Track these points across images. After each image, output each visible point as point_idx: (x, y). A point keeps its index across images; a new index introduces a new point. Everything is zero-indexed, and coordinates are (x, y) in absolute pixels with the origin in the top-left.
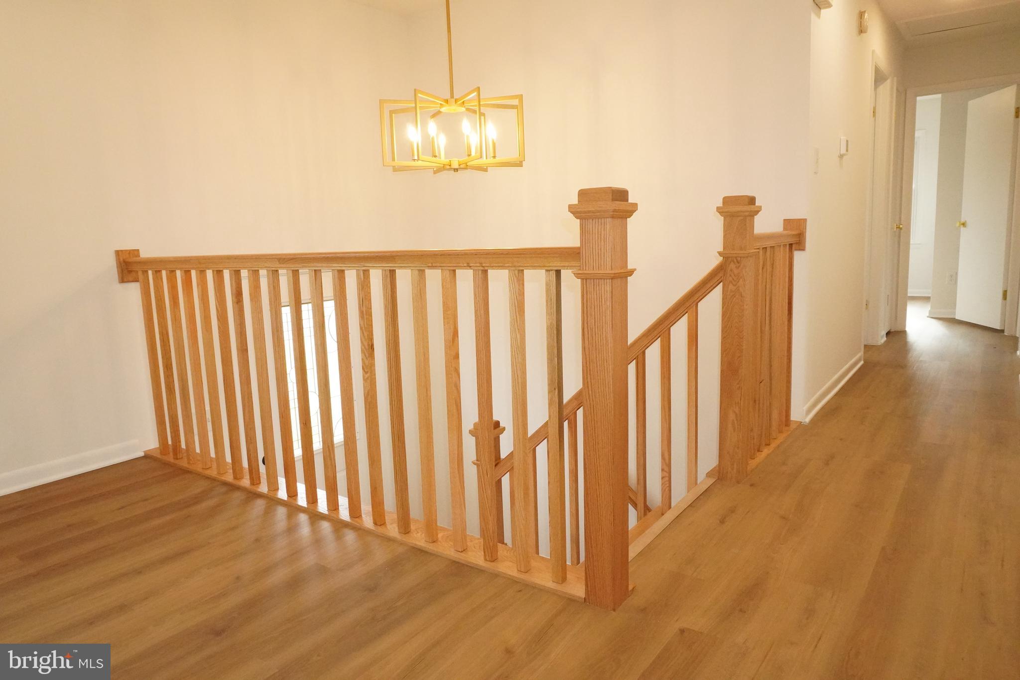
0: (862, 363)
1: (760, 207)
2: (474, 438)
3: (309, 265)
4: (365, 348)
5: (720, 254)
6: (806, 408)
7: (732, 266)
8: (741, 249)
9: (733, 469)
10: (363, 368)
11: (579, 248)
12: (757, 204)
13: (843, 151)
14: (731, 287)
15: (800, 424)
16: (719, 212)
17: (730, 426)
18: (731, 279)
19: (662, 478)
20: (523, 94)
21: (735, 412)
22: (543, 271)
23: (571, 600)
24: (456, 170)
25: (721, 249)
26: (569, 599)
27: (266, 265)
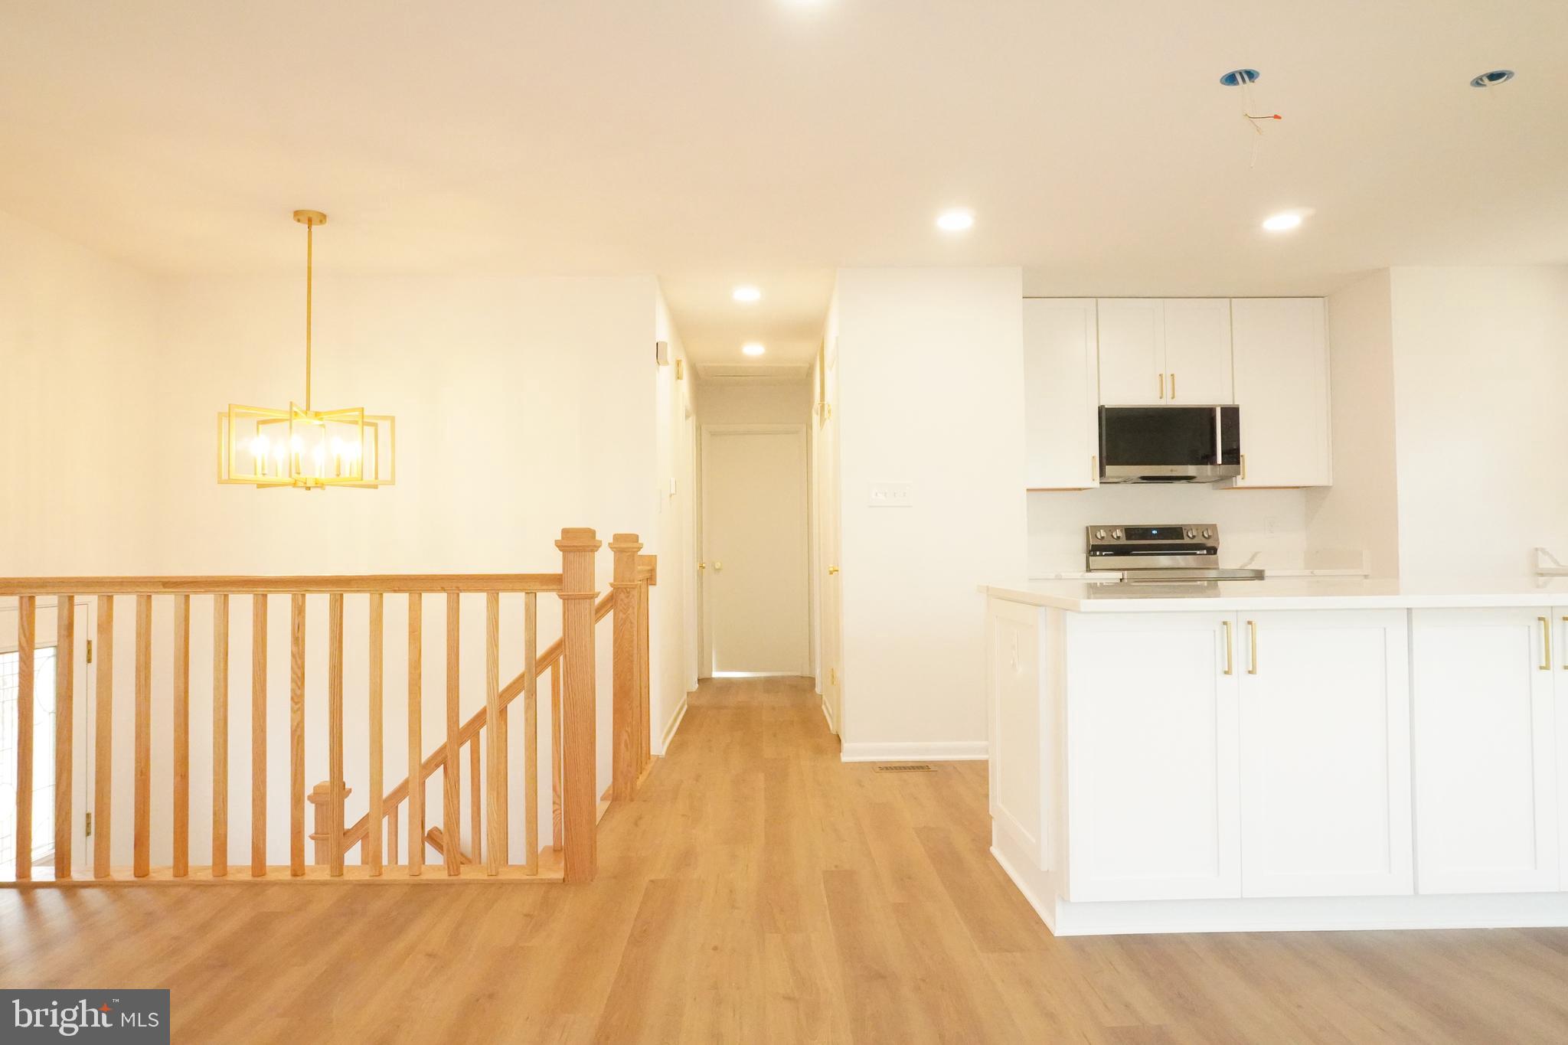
0: (686, 706)
1: (642, 544)
2: (314, 805)
3: (217, 589)
4: (298, 677)
5: (612, 585)
6: (661, 741)
7: (622, 596)
8: (630, 581)
9: (626, 788)
10: (292, 699)
11: (561, 575)
12: (640, 542)
13: (673, 491)
14: (621, 615)
15: (658, 757)
16: (611, 548)
17: (623, 745)
18: (621, 608)
19: (553, 812)
20: (364, 407)
21: (627, 731)
22: (524, 593)
23: (552, 884)
24: (309, 488)
25: (612, 581)
26: (548, 883)
27: (138, 589)
